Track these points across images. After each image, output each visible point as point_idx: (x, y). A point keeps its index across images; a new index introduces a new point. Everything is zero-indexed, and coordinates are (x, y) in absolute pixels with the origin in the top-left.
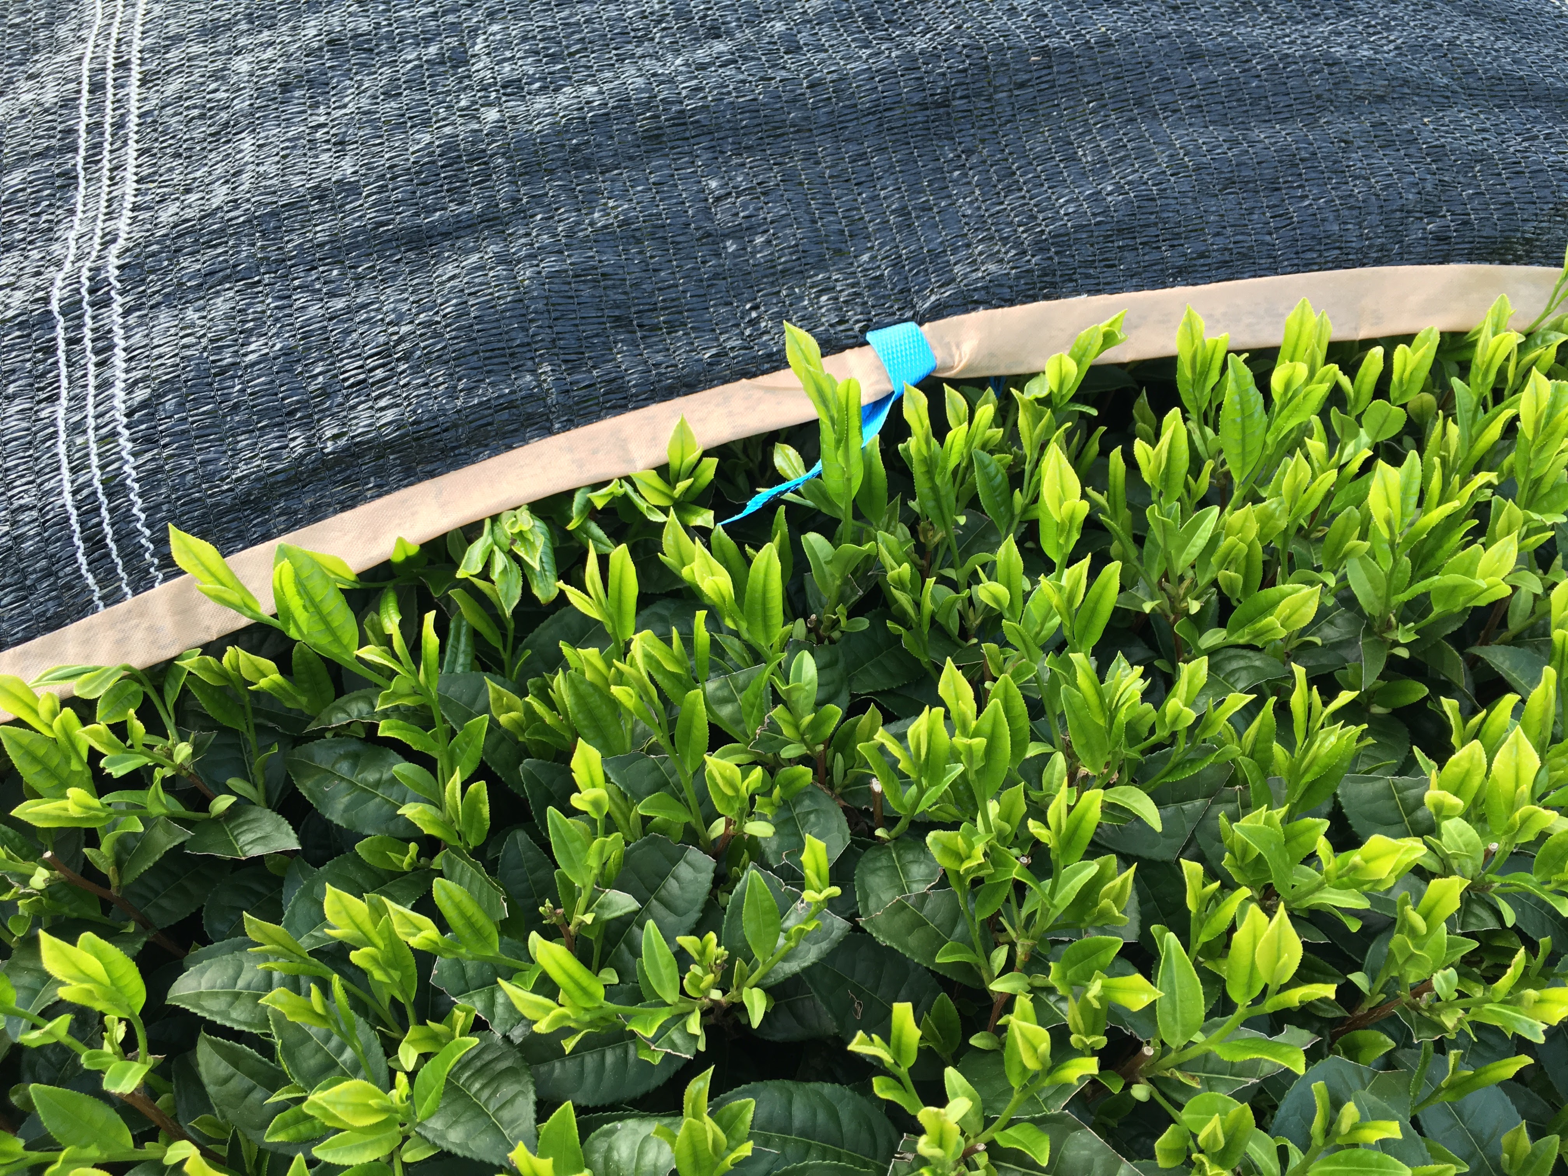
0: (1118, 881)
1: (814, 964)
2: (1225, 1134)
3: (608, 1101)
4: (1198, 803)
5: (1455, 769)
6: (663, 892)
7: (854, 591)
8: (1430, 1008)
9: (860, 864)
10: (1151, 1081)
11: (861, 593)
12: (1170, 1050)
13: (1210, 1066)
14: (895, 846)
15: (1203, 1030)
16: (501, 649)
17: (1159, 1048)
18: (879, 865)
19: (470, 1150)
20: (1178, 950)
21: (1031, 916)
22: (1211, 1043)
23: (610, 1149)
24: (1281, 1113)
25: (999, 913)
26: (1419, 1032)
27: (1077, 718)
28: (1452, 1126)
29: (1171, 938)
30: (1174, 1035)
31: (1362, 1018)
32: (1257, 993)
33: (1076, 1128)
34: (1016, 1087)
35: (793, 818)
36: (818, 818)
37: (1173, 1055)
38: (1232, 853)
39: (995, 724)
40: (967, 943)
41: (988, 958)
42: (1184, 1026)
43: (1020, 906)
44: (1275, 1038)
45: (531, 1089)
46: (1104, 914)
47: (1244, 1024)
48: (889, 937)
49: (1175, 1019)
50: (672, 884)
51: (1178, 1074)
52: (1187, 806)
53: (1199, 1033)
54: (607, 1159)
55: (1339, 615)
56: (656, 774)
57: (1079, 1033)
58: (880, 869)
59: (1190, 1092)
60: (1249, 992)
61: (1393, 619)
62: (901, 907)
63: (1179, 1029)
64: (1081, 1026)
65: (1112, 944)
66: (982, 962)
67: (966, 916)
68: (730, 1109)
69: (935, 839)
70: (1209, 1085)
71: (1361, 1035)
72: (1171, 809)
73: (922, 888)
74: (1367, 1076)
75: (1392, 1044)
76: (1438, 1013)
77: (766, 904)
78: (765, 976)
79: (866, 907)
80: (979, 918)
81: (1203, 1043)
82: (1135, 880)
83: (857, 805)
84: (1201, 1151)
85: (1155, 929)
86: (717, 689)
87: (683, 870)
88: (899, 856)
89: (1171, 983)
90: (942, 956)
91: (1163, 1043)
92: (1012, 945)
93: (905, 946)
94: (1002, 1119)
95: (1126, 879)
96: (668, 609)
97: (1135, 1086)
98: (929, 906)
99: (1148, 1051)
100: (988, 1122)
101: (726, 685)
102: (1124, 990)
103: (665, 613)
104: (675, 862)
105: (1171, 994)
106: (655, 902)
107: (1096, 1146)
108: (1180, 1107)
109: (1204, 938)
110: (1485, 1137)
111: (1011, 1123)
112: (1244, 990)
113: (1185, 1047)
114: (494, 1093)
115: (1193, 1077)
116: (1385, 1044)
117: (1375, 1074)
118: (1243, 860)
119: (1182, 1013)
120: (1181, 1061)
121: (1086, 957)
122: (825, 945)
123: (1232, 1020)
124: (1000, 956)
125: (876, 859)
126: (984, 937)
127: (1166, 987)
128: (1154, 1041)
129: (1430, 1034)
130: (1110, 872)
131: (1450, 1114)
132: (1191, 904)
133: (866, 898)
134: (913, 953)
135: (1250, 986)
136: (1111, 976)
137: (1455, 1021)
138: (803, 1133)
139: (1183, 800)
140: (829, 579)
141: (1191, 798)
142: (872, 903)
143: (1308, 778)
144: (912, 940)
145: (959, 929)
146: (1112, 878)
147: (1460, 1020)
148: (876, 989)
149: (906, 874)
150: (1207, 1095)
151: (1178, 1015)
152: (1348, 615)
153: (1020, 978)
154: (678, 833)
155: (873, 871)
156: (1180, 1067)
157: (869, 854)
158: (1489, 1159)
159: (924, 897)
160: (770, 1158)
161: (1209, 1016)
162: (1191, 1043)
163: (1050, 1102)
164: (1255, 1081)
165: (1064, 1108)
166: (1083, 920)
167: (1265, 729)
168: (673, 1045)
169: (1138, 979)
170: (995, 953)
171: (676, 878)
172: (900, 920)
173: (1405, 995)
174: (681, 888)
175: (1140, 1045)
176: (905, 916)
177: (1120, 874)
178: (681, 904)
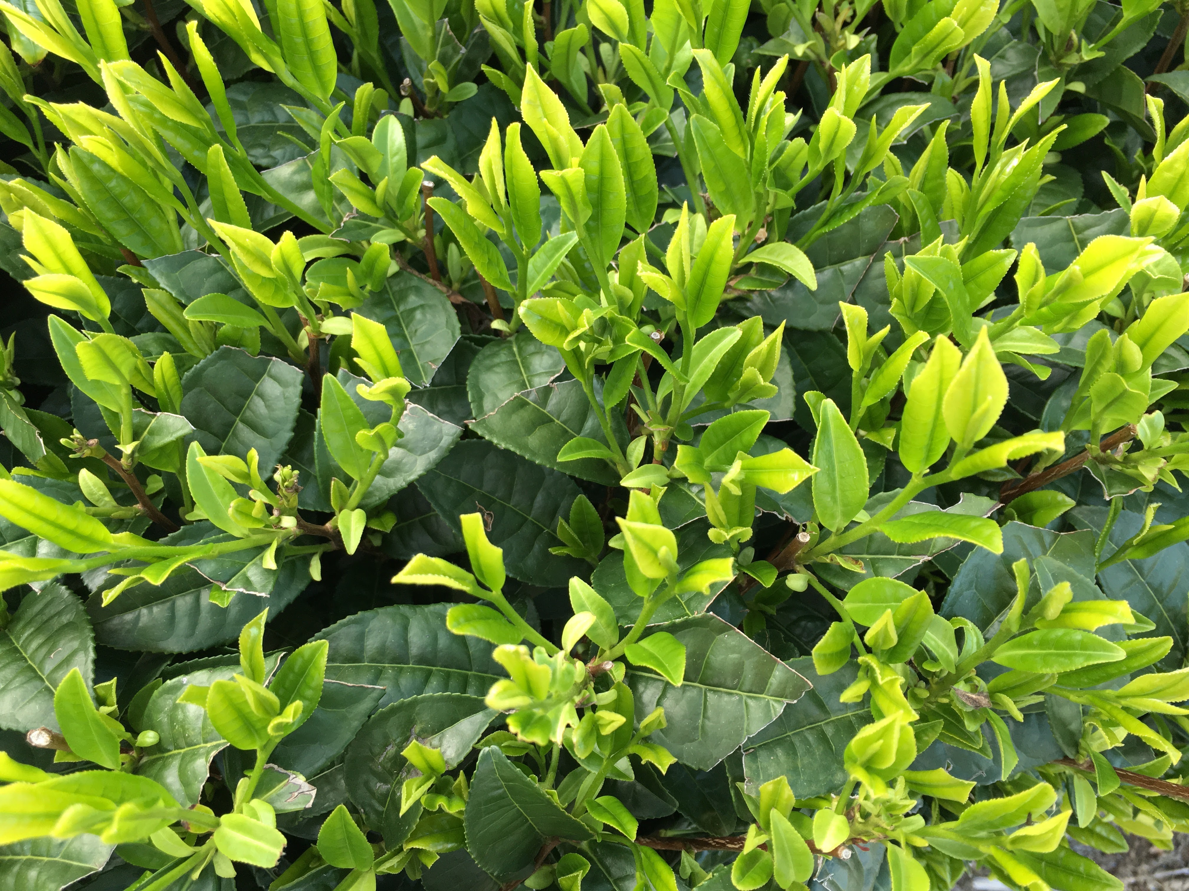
0: (764, 345)
1: (421, 477)
2: (897, 627)
3: (205, 645)
4: (859, 262)
5: (1168, 175)
6: (248, 414)
7: (456, 51)
8: (1126, 461)
9: (475, 362)
10: (808, 568)
11: (463, 50)
12: (829, 533)
13: (874, 547)
14: (517, 339)
15: (867, 508)
16: (31, 146)
17: (816, 533)
18: (497, 360)
19: (17, 721)
20: (836, 418)
21: (667, 401)
22: (878, 523)
23: (175, 707)
24: (953, 590)
25: (631, 399)
26: (1110, 487)
27: (712, 157)
28: (1132, 582)
29: (829, 405)
30: (833, 516)
31: (1039, 477)
32: (936, 458)
33: (723, 630)
34: (646, 596)
35: (397, 318)
36: (424, 314)
37: (832, 539)
38: (900, 298)
39: (603, 159)
40: (598, 437)
41: (624, 453)
42: (845, 505)
43: (654, 389)
44: (950, 510)
45: (91, 645)
46: (749, 388)
47: (916, 498)
48: (504, 439)
49: (834, 499)
50: (258, 405)
51: (840, 560)
52: (847, 267)
53: (863, 511)
54: (172, 719)
55: (1011, 47)
56: (219, 276)
57: (722, 526)
58: (498, 365)
59: (852, 577)
60: (928, 458)
61: (1075, 37)
62: (520, 404)
63: (838, 510)
64: (723, 517)
65: (758, 418)
66: (617, 457)
67: (595, 407)
68: (301, 655)
69: (529, 308)
70: (875, 569)
71: (1036, 496)
72: (828, 272)
73: (546, 381)
74: (1047, 539)
75: (1071, 503)
76: (1136, 464)
77: (350, 412)
78: (367, 495)
79: (480, 408)
80: (608, 407)
81: (868, 523)
82: (784, 342)
83: (476, 299)
84: (869, 650)
85: (809, 396)
86: (295, 173)
87: (268, 386)
88: (520, 349)
89: (829, 458)
90: (565, 454)
91: (821, 527)
92: (650, 437)
93: (525, 447)
94: (637, 628)
95: (774, 342)
96: (245, 93)
97: (791, 576)
98: (553, 400)
99: (803, 537)
100: (623, 633)
101: (304, 168)
102: (770, 469)
103: (242, 98)
104: (258, 377)
105: (830, 472)
106: (241, 425)
107: (746, 648)
108: (841, 595)
109: (869, 401)
110: (1165, 589)
111: (648, 632)
112: (922, 455)
113: (847, 529)
114: (49, 652)
115: (856, 561)
116: (1062, 504)
117: (1056, 536)
118: (913, 308)
119: (843, 491)
120: (842, 544)
121: (728, 437)
122: (433, 455)
123: (902, 494)
124: (637, 448)
125: (495, 354)
126: (617, 430)
127: (823, 463)
128: (812, 526)
129: (1123, 489)
130: (755, 338)
131: (1130, 570)
132: (854, 360)
133: (480, 398)
134: (534, 453)
135: (930, 450)
136: (754, 455)
137: (1156, 471)
138: (422, 660)
139: (841, 260)
140: (421, 32)
141: (850, 257)
142: (487, 404)
143: (989, 208)
144: (534, 440)
145: (589, 424)
146: (759, 343)
147: (1161, 470)
148: (508, 497)
149: (527, 368)
150: (872, 581)
151: (838, 493)
152: (1021, 47)
153: (656, 470)
154: (254, 341)
155: (489, 368)
156: (840, 551)
157: (486, 350)
158: (1168, 610)
159: (547, 391)
160: (374, 695)
161: (873, 491)
162: (854, 523)
163: (693, 604)
164: (927, 558)
165: (708, 611)
166: (728, 399)
167: (936, 163)
168: (248, 583)
169: (788, 454)
170: (632, 446)
171: (261, 395)
172: (517, 420)
173: (1094, 448)
174: (267, 406)
175: (795, 530)
176: (525, 414)
177: (766, 336)
178: (268, 424)
